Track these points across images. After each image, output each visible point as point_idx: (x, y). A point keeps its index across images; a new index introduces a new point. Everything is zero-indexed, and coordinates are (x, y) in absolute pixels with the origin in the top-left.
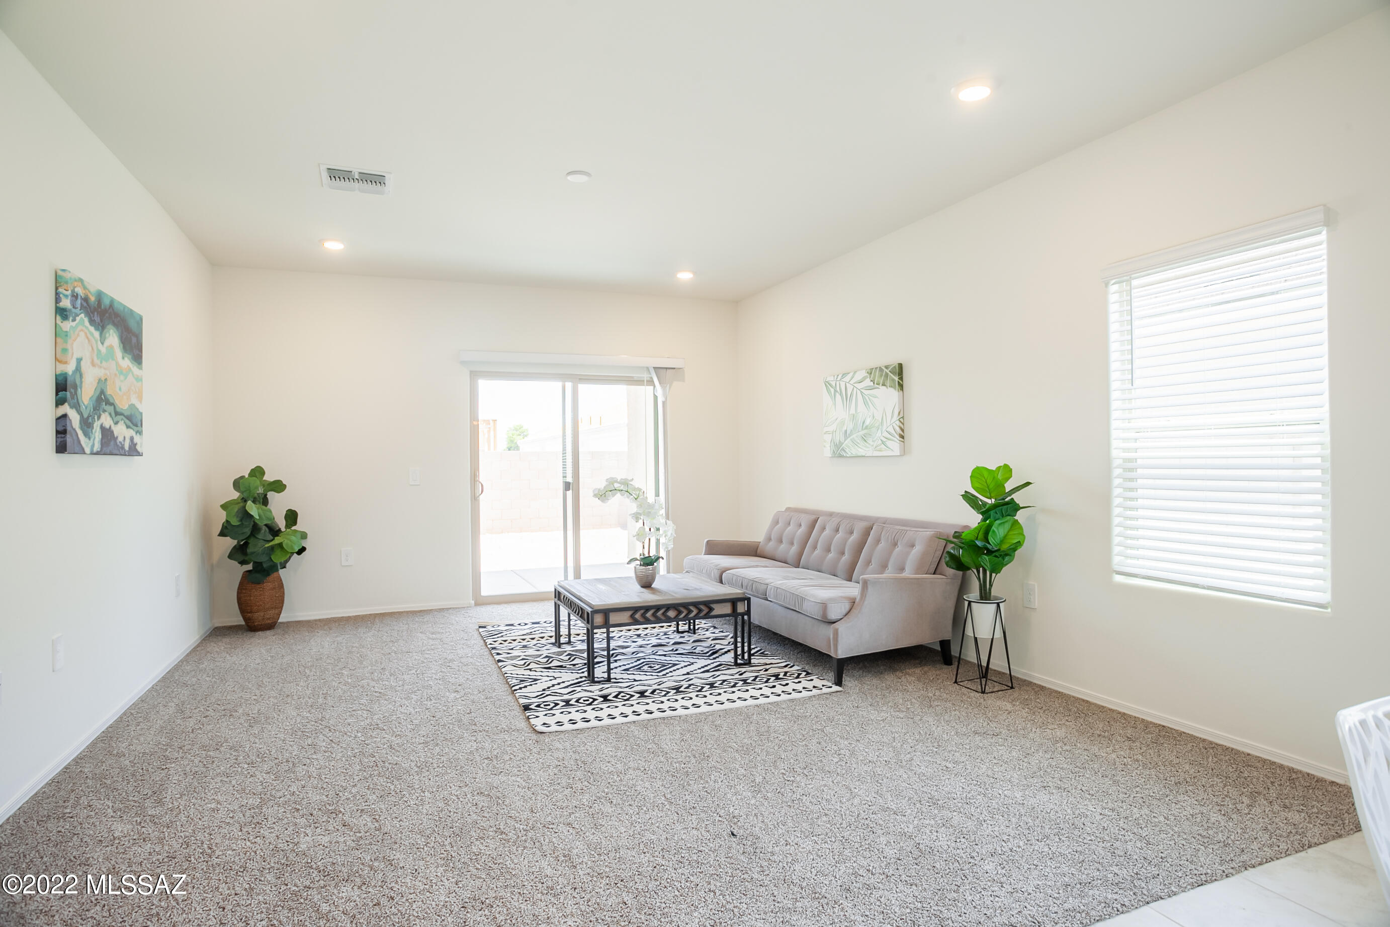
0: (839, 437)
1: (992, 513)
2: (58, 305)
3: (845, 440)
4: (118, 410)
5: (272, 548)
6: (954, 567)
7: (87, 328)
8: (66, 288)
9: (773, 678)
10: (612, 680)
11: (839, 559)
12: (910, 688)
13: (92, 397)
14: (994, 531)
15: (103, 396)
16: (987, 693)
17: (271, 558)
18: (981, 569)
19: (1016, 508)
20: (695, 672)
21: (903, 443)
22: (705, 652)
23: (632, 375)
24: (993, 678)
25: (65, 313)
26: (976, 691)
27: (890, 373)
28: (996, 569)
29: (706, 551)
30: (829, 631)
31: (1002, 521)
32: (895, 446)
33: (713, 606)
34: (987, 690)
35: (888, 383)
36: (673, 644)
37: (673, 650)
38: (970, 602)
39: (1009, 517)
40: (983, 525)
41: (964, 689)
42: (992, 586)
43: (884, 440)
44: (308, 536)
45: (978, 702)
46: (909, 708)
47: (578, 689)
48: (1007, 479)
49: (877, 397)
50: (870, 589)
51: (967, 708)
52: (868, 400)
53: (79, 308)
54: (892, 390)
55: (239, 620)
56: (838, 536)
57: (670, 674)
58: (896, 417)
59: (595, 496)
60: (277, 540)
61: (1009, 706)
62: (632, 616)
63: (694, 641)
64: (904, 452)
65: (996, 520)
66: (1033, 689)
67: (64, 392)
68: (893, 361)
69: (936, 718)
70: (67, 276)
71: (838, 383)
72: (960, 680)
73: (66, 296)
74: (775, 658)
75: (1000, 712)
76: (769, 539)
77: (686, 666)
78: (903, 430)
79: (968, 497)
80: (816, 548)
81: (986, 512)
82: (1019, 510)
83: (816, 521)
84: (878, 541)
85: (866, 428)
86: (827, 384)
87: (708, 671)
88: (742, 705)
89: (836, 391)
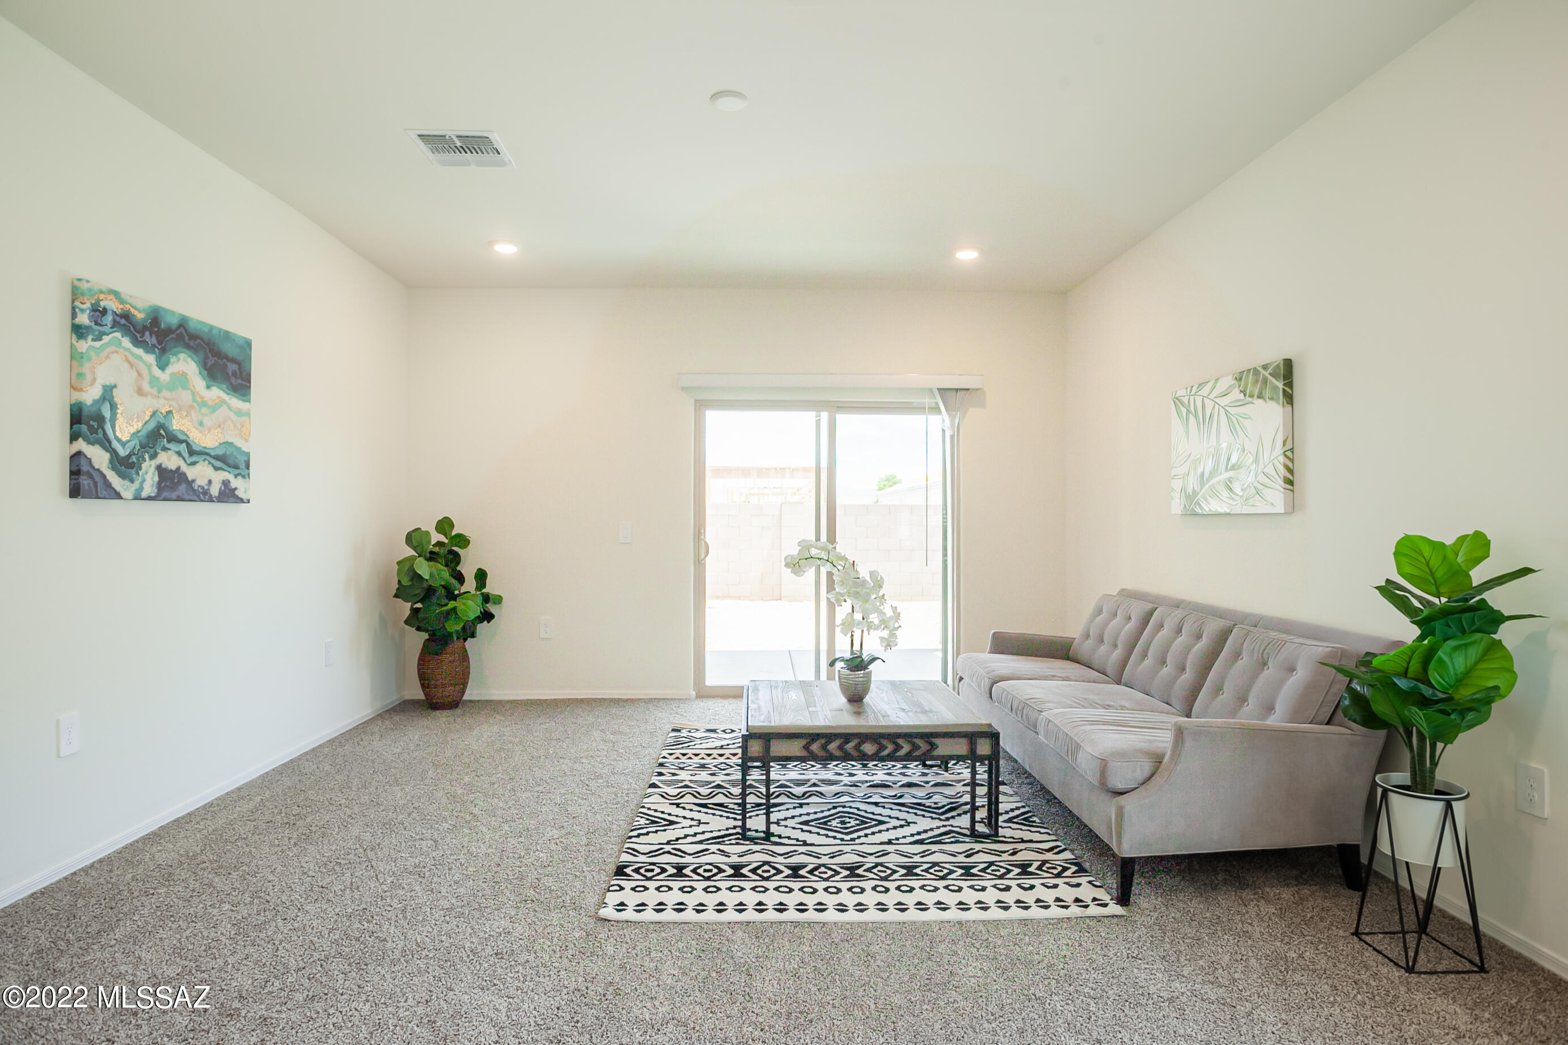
0: (1192, 483)
1: (1438, 625)
2: (74, 321)
3: (1201, 489)
4: (195, 448)
5: (448, 613)
6: (1358, 719)
7: (129, 350)
8: (82, 301)
9: (1017, 870)
10: (773, 839)
11: (1176, 678)
12: (1257, 930)
13: (139, 432)
14: (1441, 661)
15: (162, 432)
16: (1420, 973)
17: (444, 626)
18: (1414, 728)
19: (1496, 619)
20: (901, 841)
21: (1292, 493)
22: (940, 805)
23: (911, 401)
24: (1444, 937)
25: (80, 331)
26: (1396, 964)
27: (1270, 377)
28: (1446, 735)
29: (991, 647)
30: (1109, 807)
31: (1463, 642)
32: (1276, 499)
33: (937, 741)
34: (1422, 963)
35: (1267, 394)
36: (903, 786)
37: (895, 796)
38: (1385, 791)
39: (1478, 636)
40: (1418, 647)
41: (1369, 953)
42: (1436, 765)
43: (1260, 487)
44: (504, 600)
45: (1393, 993)
46: (1235, 980)
47: (714, 848)
48: (1477, 561)
49: (1250, 418)
50: (1189, 743)
51: (1363, 1004)
52: (1235, 422)
53: (110, 326)
54: (1272, 404)
55: (420, 695)
56: (1180, 639)
57: (863, 840)
58: (1279, 449)
59: (787, 565)
60: (452, 604)
61: (1462, 1020)
62: (806, 747)
63: (936, 785)
64: (1293, 507)
65: (1445, 640)
66: (1535, 983)
67: (78, 425)
68: (1275, 356)
69: (1283, 1016)
70: (85, 286)
71: (1192, 398)
72: (1367, 930)
73: (82, 311)
74: (1043, 830)
75: (1436, 1031)
76: (1088, 636)
77: (895, 828)
78: (1291, 471)
79: (1389, 591)
80: (1146, 656)
81: (1426, 623)
82: (1503, 622)
83: (1150, 614)
84: (1237, 655)
85: (1233, 468)
86: (1177, 401)
87: (921, 842)
88: (934, 919)
89: (1188, 412)
